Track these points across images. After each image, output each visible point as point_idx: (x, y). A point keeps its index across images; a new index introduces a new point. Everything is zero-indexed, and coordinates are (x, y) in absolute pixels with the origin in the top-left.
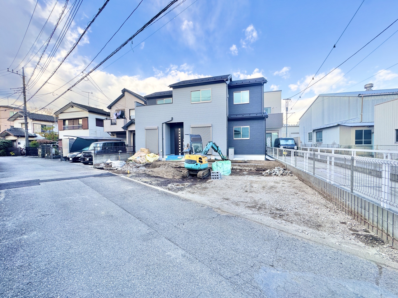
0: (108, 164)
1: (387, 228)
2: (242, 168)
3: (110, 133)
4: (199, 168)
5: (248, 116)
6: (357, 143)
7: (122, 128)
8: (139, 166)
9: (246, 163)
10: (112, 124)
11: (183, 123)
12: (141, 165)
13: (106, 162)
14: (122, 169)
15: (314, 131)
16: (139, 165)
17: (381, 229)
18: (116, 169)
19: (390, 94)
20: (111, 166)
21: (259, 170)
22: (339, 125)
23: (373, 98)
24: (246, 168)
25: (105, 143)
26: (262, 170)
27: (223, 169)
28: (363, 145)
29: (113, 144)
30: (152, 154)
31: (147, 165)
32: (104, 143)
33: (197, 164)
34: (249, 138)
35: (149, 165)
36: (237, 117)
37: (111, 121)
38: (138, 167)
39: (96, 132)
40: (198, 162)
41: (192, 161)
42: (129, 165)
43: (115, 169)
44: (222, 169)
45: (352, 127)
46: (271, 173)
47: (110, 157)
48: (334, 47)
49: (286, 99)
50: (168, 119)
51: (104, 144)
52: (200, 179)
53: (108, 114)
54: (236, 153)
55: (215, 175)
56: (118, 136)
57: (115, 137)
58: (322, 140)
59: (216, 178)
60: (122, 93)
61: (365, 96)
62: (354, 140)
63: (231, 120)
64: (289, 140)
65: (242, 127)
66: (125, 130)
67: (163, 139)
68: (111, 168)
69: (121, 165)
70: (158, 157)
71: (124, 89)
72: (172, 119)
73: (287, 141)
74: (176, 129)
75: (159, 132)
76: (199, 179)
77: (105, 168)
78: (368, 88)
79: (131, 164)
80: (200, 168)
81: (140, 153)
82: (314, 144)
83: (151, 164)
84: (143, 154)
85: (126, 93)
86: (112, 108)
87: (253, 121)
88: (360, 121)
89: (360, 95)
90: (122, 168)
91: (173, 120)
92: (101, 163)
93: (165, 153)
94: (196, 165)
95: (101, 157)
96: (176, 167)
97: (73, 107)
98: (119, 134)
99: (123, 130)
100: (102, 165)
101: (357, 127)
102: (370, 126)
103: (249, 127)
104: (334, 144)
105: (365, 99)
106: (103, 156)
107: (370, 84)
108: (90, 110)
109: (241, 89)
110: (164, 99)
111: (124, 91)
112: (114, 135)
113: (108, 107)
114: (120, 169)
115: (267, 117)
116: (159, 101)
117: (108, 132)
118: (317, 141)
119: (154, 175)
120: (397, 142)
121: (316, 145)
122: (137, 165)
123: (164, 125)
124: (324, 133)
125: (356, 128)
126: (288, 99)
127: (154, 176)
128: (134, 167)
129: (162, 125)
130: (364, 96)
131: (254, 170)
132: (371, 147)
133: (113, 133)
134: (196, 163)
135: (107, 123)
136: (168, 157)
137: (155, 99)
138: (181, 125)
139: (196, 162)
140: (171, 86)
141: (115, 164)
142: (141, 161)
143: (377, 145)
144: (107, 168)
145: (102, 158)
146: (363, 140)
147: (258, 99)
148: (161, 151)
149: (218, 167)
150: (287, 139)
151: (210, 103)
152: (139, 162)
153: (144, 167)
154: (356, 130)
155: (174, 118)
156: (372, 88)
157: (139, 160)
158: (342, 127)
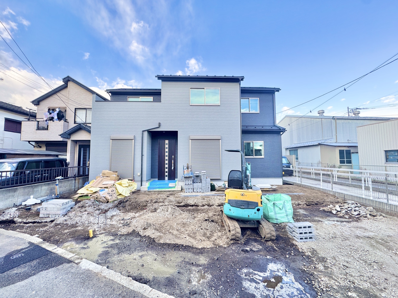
0: (30, 209)
3: (33, 143)
4: (262, 216)
5: (261, 128)
6: (342, 162)
7: (60, 135)
8: (106, 208)
10: (38, 128)
11: (177, 132)
12: (110, 205)
13: (24, 204)
14: (66, 220)
15: (287, 149)
16: (106, 206)
18: (52, 221)
20: (37, 214)
21: (310, 204)
22: (320, 144)
28: (346, 164)
29: (43, 164)
30: (125, 182)
31: (121, 204)
32: (20, 162)
33: (258, 210)
34: (263, 157)
37: (38, 124)
42: (84, 209)
43: (48, 220)
44: (283, 211)
45: (336, 147)
47: (35, 189)
50: (152, 126)
51: (21, 165)
55: (306, 233)
56: (48, 147)
57: (43, 150)
59: (307, 238)
60: (63, 82)
61: (338, 119)
62: (339, 160)
63: (244, 132)
65: (254, 142)
66: (65, 140)
67: (142, 155)
68: (36, 220)
69: (65, 211)
70: (135, 186)
71: (68, 77)
72: (160, 124)
74: (161, 141)
75: (136, 144)
77: (20, 220)
79: (89, 206)
81: (102, 181)
83: (127, 201)
85: (70, 84)
86: (42, 103)
88: (335, 142)
89: (334, 118)
90: (66, 218)
91: (161, 127)
92: (7, 206)
95: (11, 194)
98: (49, 145)
99: (60, 139)
100: (12, 214)
101: (340, 147)
103: (262, 142)
105: (338, 121)
106: (15, 191)
110: (140, 97)
111: (67, 79)
112: (40, 147)
113: (33, 102)
114: (60, 220)
116: (131, 99)
117: (29, 142)
122: (103, 206)
123: (146, 134)
124: (300, 151)
128: (97, 212)
129: (143, 134)
131: (304, 205)
133: (39, 143)
134: (257, 208)
135: (28, 126)
136: (150, 185)
137: (125, 96)
138: (173, 135)
141: (48, 209)
142: (108, 197)
144: (25, 221)
145: (13, 196)
146: (345, 160)
148: (139, 174)
151: (218, 107)
152: (105, 199)
153: (115, 209)
154: (340, 150)
155: (162, 124)
156: (324, 114)
157: (105, 196)
158: (323, 146)
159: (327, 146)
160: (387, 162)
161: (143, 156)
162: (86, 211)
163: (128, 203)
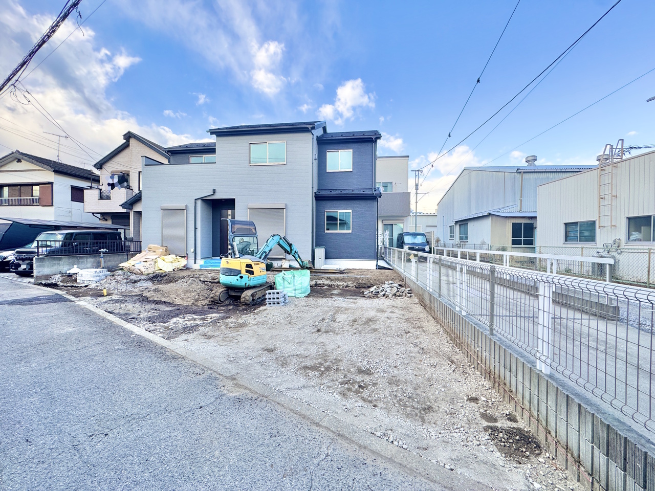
0: (71, 276)
1: (547, 416)
2: (332, 283)
3: (99, 216)
4: (246, 283)
5: (350, 192)
6: (514, 242)
7: (121, 206)
8: (136, 279)
9: (343, 273)
10: (101, 198)
11: (233, 200)
12: (143, 277)
13: (68, 272)
14: (97, 286)
15: (456, 222)
16: (137, 277)
17: (537, 416)
18: (86, 286)
19: (558, 171)
20: (75, 280)
21: (360, 286)
22: (489, 215)
23: (536, 175)
24: (341, 283)
25: (72, 234)
26: (366, 286)
27: (294, 285)
28: (522, 246)
29: (92, 236)
30: (172, 257)
31: (158, 278)
32: (67, 234)
33: (241, 277)
34: (350, 231)
35: (161, 276)
36: (331, 193)
37: (100, 192)
38: (135, 282)
39: (70, 212)
40: (243, 272)
41: (231, 271)
42: (113, 278)
43: (83, 285)
44: (292, 285)
45: (507, 219)
46: (378, 292)
47: (80, 260)
48: (478, 81)
49: (416, 171)
50: (206, 192)
51: (68, 237)
52: (246, 304)
53: (96, 178)
54: (328, 256)
55: (274, 298)
56: (114, 220)
57: (109, 223)
58: (467, 238)
59: (274, 303)
60: (124, 139)
61: (526, 172)
62: (510, 239)
63: (320, 198)
64: (418, 237)
65: (339, 211)
66: (128, 211)
67: (196, 228)
68: (74, 285)
69: (98, 278)
70: (183, 262)
71: (129, 132)
72: (214, 191)
73: (415, 238)
74: (224, 212)
75: (189, 215)
76: (243, 305)
77: (62, 284)
78: (530, 162)
79: (119, 275)
80: (247, 285)
81: (146, 255)
82: (457, 243)
83: (165, 276)
84: (152, 256)
85: (133, 142)
86: (104, 167)
87: (357, 202)
88: (519, 209)
89: (519, 171)
90: (98, 284)
91: (216, 194)
92: (53, 272)
93: (199, 255)
94: (239, 279)
95: (56, 262)
96: (213, 281)
97: (19, 161)
98: (115, 217)
99: (124, 210)
100: (57, 279)
101: (515, 219)
102: (532, 218)
103: (351, 211)
104: (483, 243)
105: (526, 176)
106: (60, 260)
107: (532, 156)
108: (57, 169)
109: (340, 146)
110: (204, 156)
111: (128, 135)
112: (106, 220)
113: (95, 166)
114: (93, 286)
115: (380, 195)
116: (194, 159)
117: (93, 213)
118: (461, 238)
119: (156, 299)
120: (566, 242)
121: (459, 245)
122: (134, 277)
123: (199, 203)
124: (471, 226)
125: (513, 219)
126: (418, 171)
127: (155, 301)
128: (125, 281)
129: (196, 203)
130: (524, 172)
131: (353, 287)
132: (533, 250)
133: (105, 216)
134: (239, 275)
135: (91, 195)
136: (205, 263)
137: (187, 155)
138: (230, 203)
139: (239, 272)
140: (212, 132)
141: (83, 275)
142: (143, 270)
143: (540, 247)
144: (65, 285)
145: (59, 264)
146: (523, 238)
147: (367, 164)
148: (192, 250)
149: (286, 283)
150: (415, 235)
151: (284, 167)
152: (140, 272)
153: (148, 281)
154: (513, 223)
155: (217, 191)
156: (535, 163)
157: (139, 268)
158: (494, 218)
159: (497, 218)
160: (566, 241)
161: (197, 230)
162: (115, 279)
163: (166, 277)
